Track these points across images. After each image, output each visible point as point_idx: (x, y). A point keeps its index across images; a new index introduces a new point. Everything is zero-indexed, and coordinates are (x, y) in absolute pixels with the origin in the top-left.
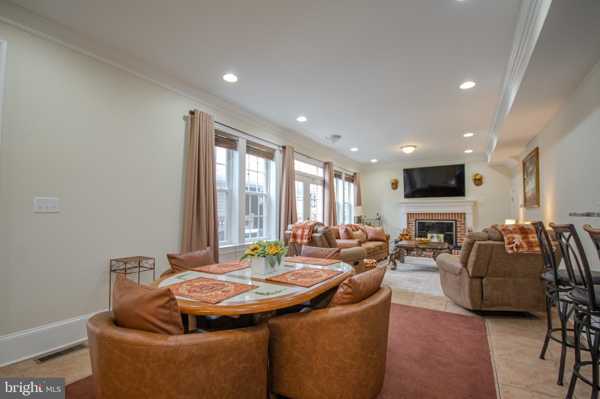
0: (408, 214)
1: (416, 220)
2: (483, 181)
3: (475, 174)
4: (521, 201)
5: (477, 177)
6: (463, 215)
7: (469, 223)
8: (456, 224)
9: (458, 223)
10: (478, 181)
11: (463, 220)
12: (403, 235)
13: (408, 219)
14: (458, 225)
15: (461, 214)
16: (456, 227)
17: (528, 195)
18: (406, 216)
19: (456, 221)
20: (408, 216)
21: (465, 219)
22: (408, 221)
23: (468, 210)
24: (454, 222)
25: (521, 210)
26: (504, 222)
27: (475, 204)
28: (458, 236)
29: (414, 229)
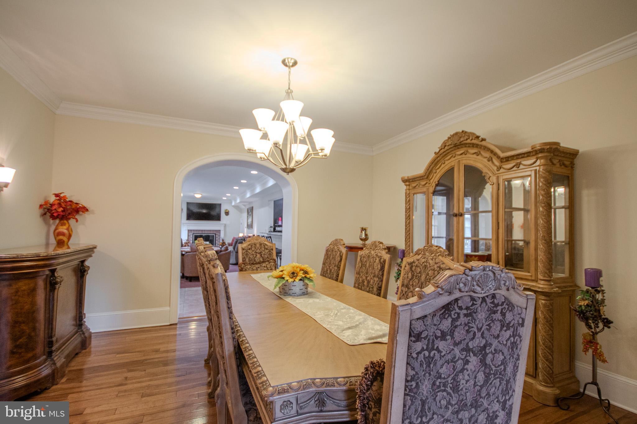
0: (188, 230)
1: (193, 234)
2: (229, 213)
3: (226, 209)
4: (246, 225)
5: (227, 211)
6: (219, 231)
7: (222, 235)
8: (216, 236)
9: (217, 235)
10: (227, 213)
11: (219, 234)
12: (186, 243)
13: (188, 233)
14: (217, 236)
15: (218, 230)
16: (216, 237)
17: (249, 224)
18: (187, 231)
19: (215, 234)
20: (188, 232)
21: (220, 233)
22: (188, 234)
23: (222, 228)
24: (214, 235)
25: (246, 230)
26: (239, 235)
27: (225, 226)
28: (216, 242)
29: (192, 239)
